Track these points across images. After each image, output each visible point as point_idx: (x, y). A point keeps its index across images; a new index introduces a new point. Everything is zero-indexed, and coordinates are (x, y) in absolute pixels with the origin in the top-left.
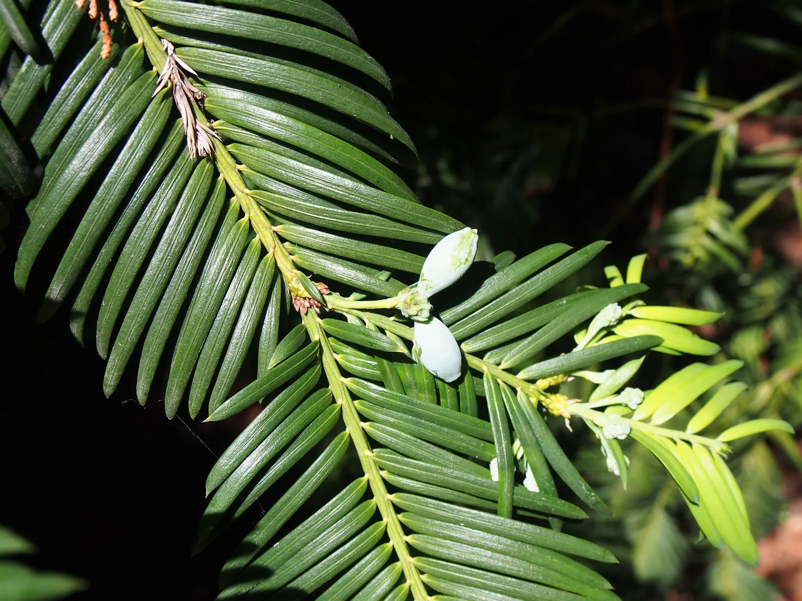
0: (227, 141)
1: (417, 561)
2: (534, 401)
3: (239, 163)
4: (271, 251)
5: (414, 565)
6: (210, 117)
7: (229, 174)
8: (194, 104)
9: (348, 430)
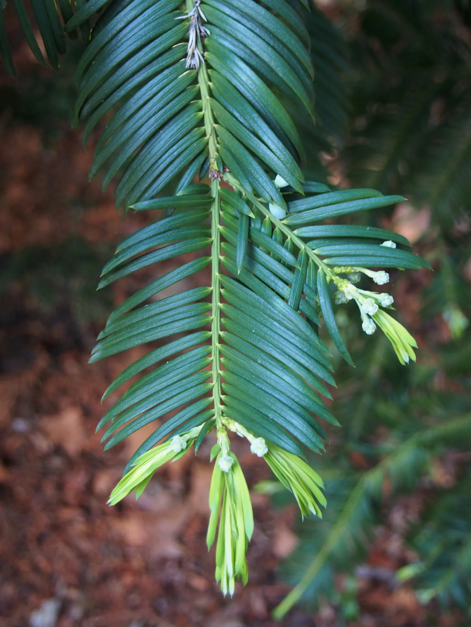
0: (209, 66)
1: (221, 347)
2: (328, 279)
3: (210, 80)
4: (208, 136)
5: (219, 348)
6: (205, 48)
7: (203, 85)
8: (199, 38)
9: (212, 257)
